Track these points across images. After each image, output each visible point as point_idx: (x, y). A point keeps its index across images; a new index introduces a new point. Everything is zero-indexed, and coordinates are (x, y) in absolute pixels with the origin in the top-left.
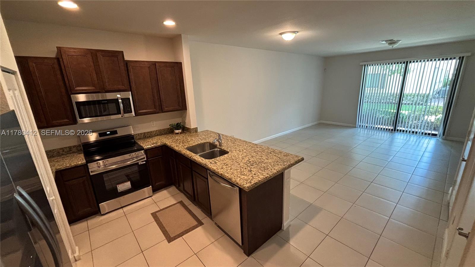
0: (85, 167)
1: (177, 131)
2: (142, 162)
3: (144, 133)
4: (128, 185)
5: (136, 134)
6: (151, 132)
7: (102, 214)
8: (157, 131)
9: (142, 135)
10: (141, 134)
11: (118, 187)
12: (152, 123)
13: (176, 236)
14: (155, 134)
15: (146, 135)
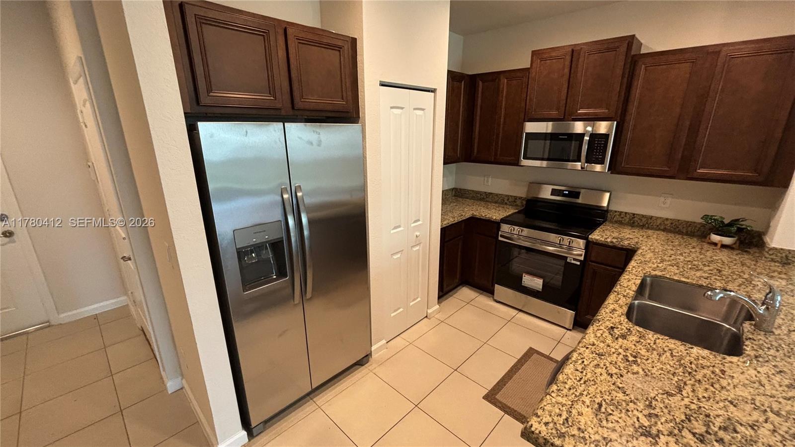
0: (497, 225)
1: (715, 238)
2: (574, 259)
3: (634, 214)
4: (536, 283)
5: (616, 212)
6: (651, 217)
7: (495, 298)
8: (667, 219)
9: (628, 216)
10: (626, 213)
11: (524, 277)
12: (662, 199)
13: (501, 402)
14: (660, 224)
15: (636, 219)
